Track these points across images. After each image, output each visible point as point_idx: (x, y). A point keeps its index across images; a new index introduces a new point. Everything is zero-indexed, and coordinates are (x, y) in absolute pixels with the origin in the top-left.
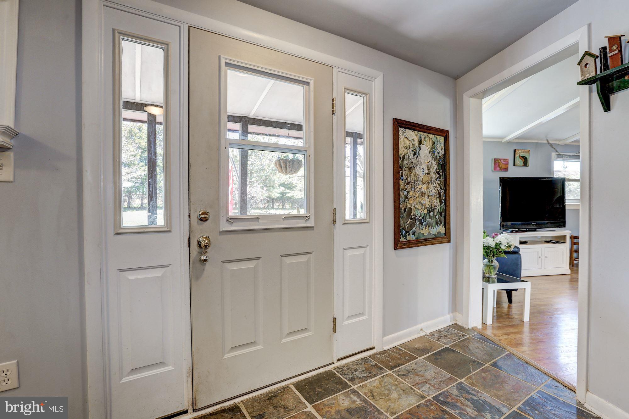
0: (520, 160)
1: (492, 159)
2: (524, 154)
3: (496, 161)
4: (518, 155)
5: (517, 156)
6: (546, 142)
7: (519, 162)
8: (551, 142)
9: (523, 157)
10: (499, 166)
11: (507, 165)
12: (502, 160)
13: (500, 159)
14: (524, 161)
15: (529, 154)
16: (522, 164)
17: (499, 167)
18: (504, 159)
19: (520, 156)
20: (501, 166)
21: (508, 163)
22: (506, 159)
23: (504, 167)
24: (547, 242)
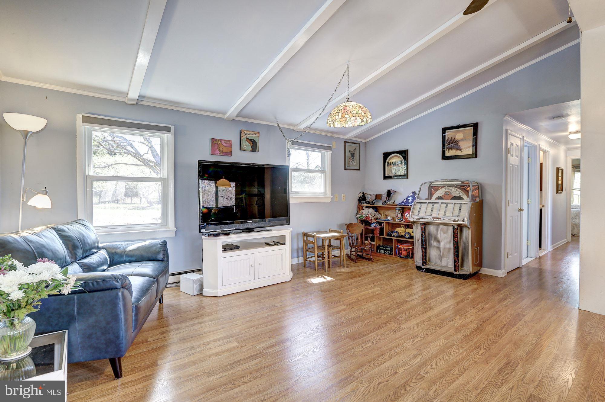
0: (247, 143)
1: (210, 139)
2: (252, 136)
3: (215, 142)
4: (245, 137)
5: (243, 138)
6: (277, 125)
7: (247, 146)
8: (281, 126)
9: (250, 140)
10: (218, 148)
11: (230, 148)
12: (223, 142)
13: (219, 140)
14: (252, 146)
15: (259, 137)
16: (250, 148)
17: (220, 151)
18: (226, 140)
19: (246, 138)
20: (221, 149)
21: (231, 145)
22: (229, 141)
23: (225, 150)
24: (268, 244)
